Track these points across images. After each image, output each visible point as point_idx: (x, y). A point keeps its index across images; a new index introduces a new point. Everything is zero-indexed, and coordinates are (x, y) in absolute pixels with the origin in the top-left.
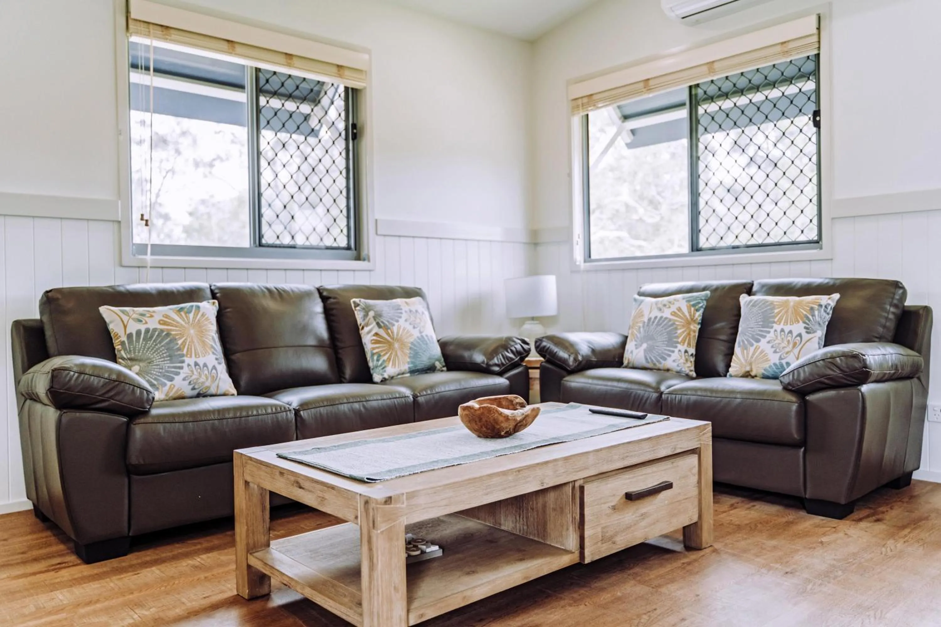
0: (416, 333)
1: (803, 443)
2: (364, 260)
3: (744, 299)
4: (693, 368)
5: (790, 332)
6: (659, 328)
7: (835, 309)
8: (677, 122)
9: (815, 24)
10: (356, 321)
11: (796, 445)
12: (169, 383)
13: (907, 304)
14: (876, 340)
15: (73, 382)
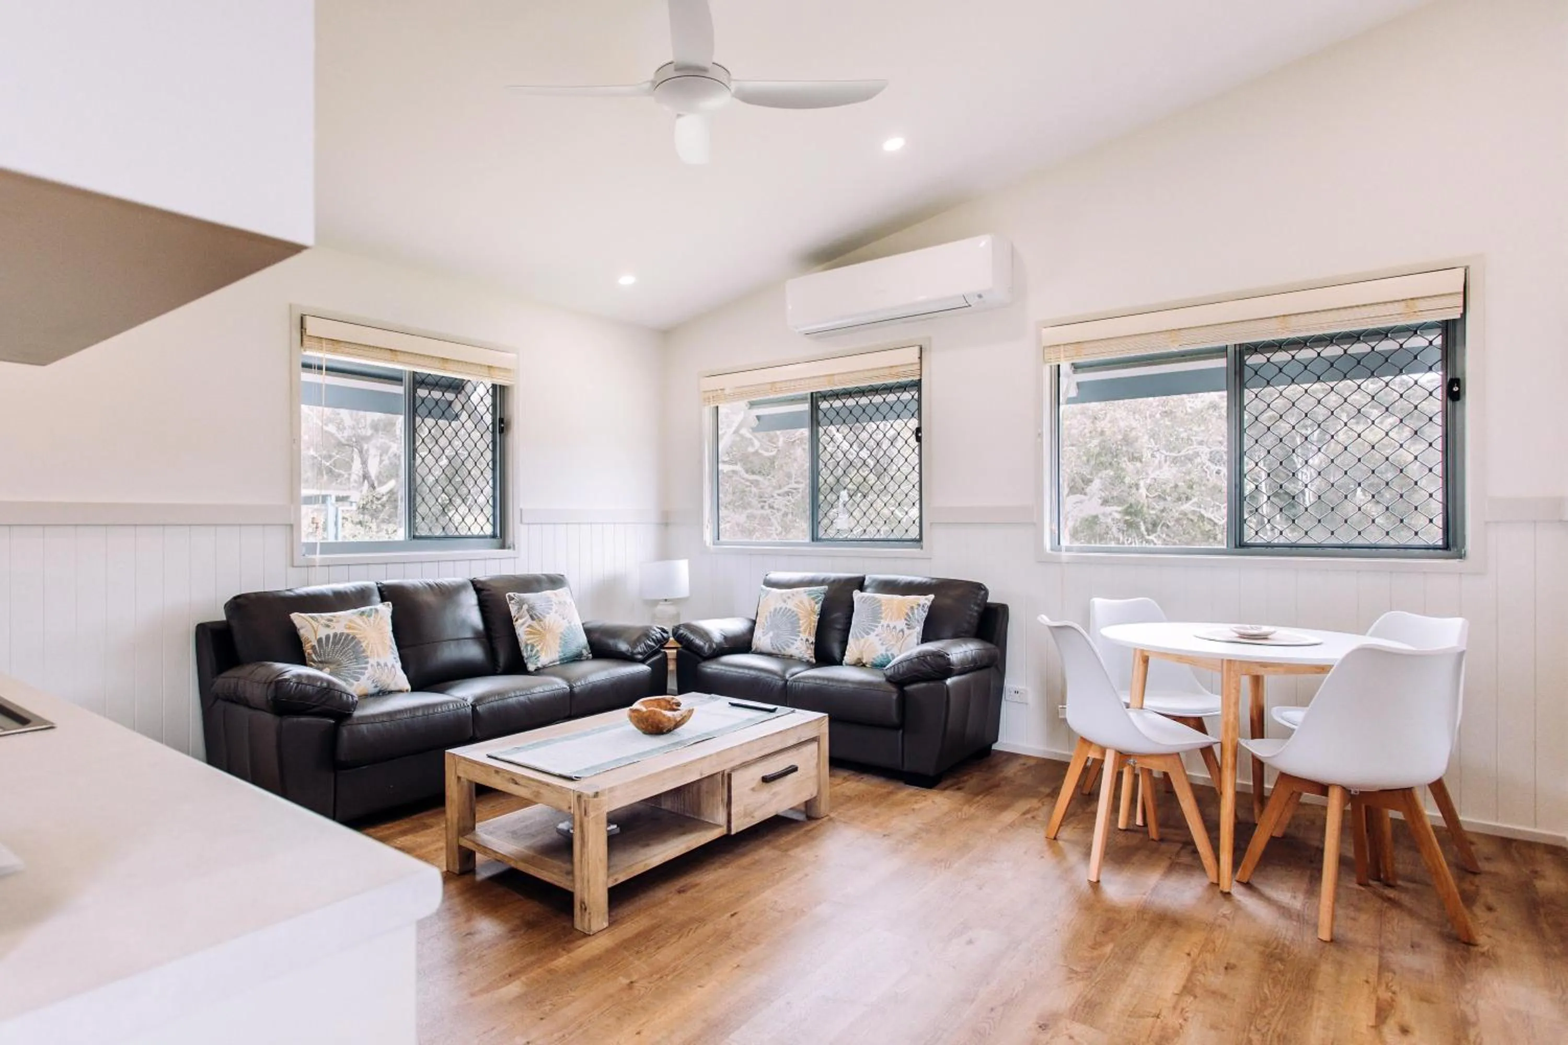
0: (565, 623)
1: (901, 726)
2: (509, 548)
3: (857, 594)
4: (813, 655)
5: (895, 628)
6: (784, 618)
7: (931, 608)
8: (801, 413)
9: (917, 355)
10: (510, 613)
11: (895, 728)
12: (356, 683)
13: (989, 601)
14: (963, 635)
15: (292, 692)
